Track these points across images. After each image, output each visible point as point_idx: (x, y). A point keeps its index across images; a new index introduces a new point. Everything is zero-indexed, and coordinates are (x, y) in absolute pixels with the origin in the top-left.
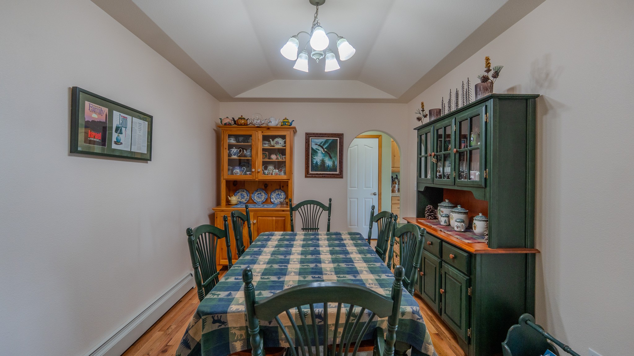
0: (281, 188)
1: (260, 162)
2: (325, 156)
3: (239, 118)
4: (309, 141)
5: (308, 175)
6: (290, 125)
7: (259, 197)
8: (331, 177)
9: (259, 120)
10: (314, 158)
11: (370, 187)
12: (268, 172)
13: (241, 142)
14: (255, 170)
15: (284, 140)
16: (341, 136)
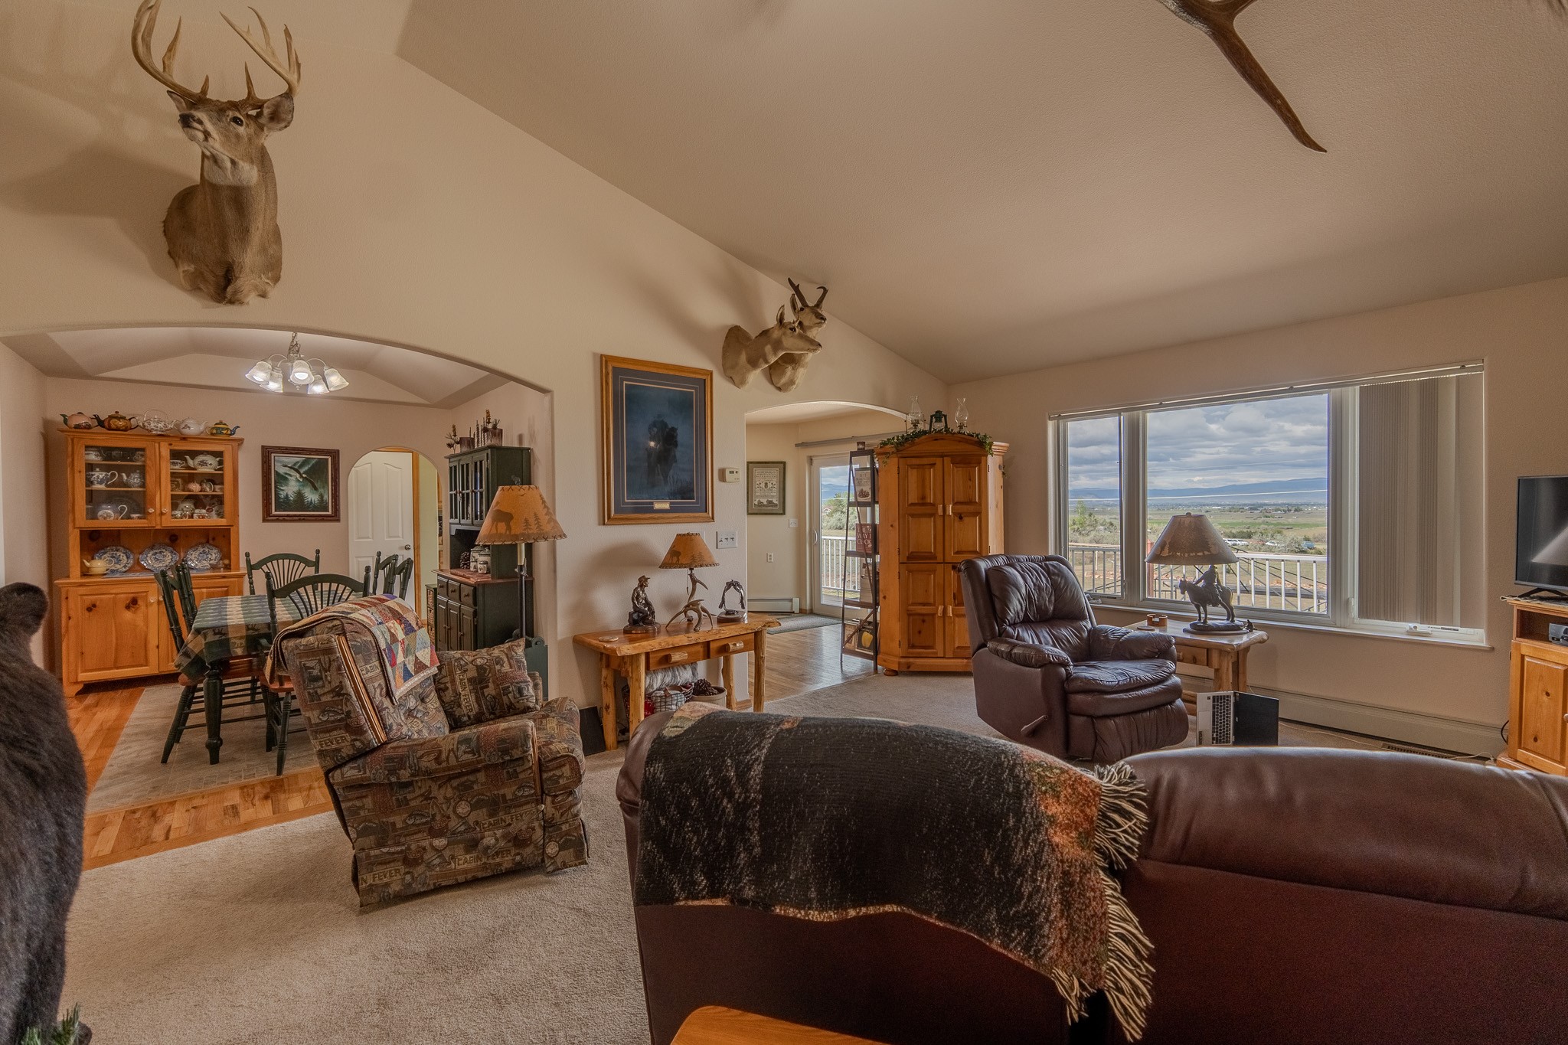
0: (211, 542)
1: (166, 497)
2: (303, 486)
3: (111, 417)
4: (269, 460)
5: (270, 518)
6: (231, 435)
7: (158, 560)
8: (316, 521)
9: (163, 423)
10: (282, 488)
11: (399, 537)
12: (181, 514)
13: (117, 460)
14: (155, 510)
15: (218, 459)
16: (335, 454)
